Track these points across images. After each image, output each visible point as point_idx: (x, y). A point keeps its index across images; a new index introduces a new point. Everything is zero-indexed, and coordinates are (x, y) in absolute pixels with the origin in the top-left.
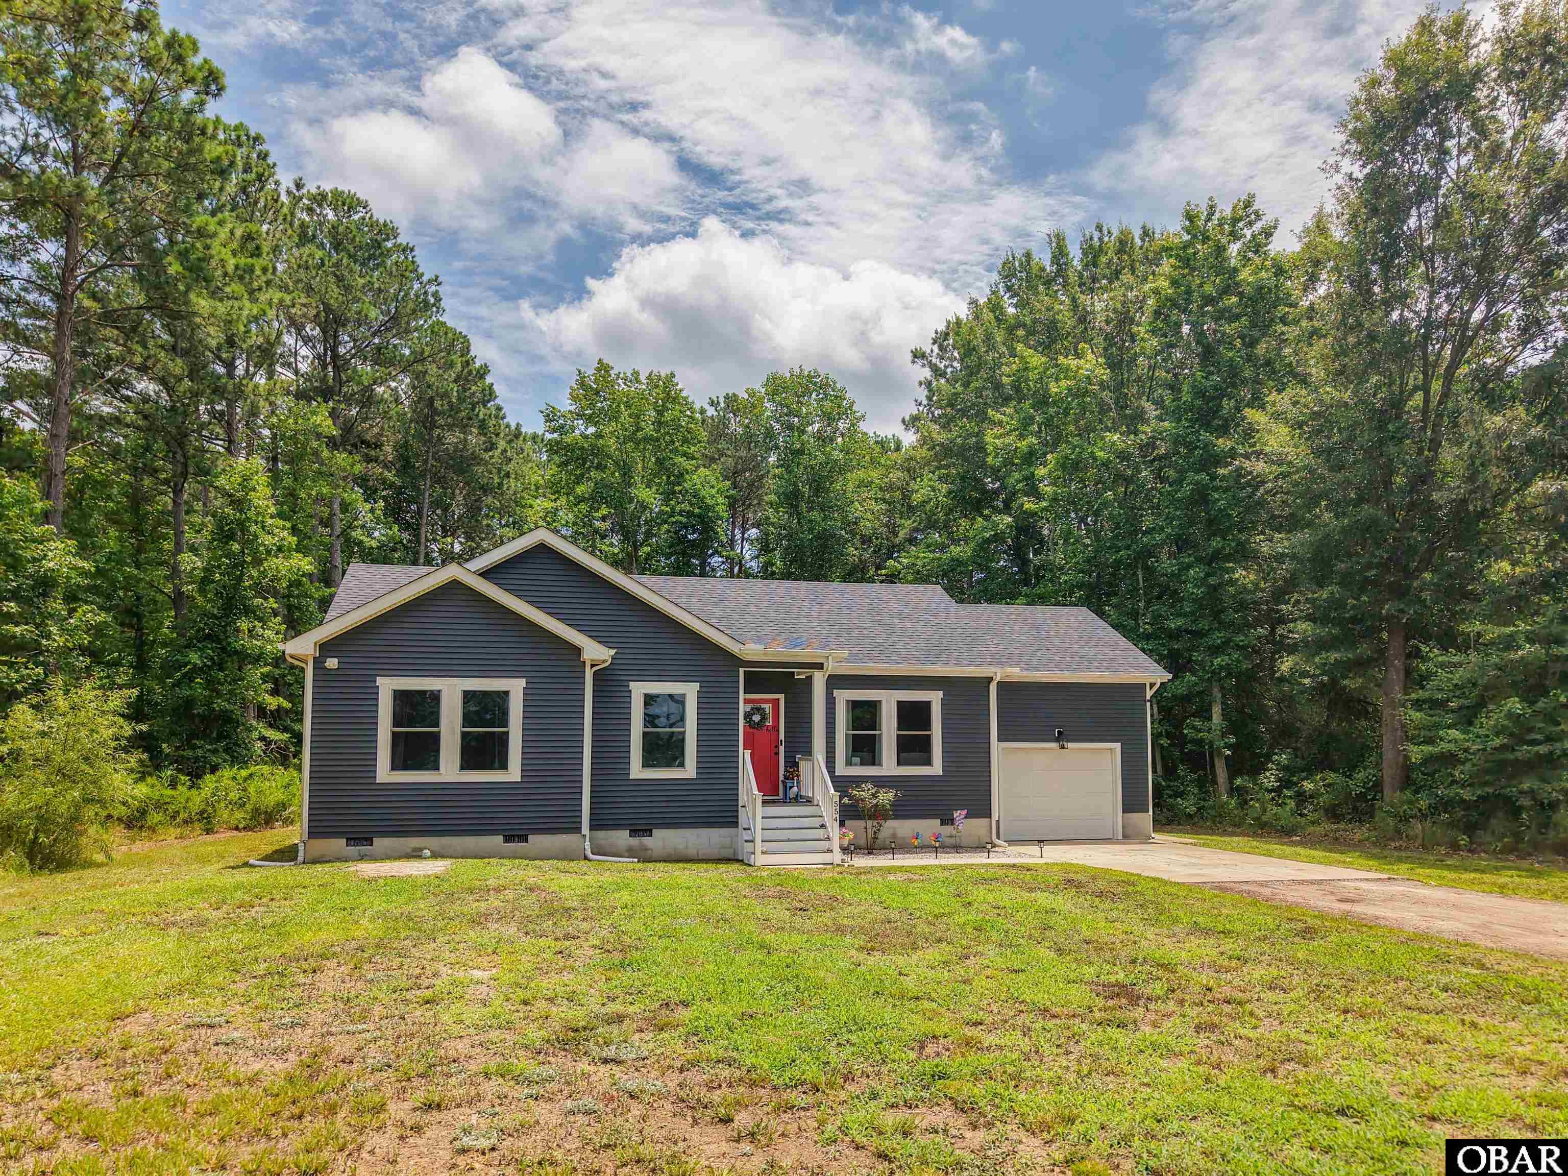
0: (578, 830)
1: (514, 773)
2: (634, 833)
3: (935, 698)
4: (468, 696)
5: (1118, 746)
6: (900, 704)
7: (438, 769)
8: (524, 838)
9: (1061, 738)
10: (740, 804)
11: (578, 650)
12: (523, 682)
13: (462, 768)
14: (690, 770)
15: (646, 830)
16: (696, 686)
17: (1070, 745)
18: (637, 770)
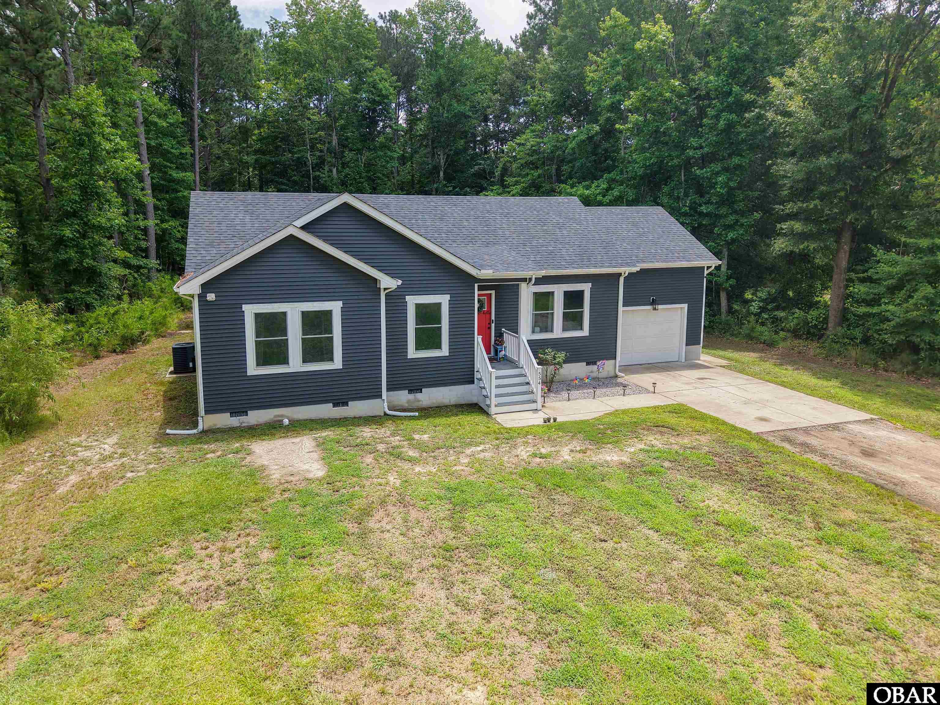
0: (380, 396)
1: (337, 363)
2: (411, 391)
3: (586, 288)
4: (305, 315)
5: (685, 306)
6: (566, 293)
7: (288, 364)
8: (345, 404)
9: (654, 303)
10: (475, 370)
11: (375, 281)
12: (340, 304)
13: (304, 362)
14: (445, 351)
15: (418, 389)
16: (448, 297)
17: (660, 307)
18: (412, 353)
